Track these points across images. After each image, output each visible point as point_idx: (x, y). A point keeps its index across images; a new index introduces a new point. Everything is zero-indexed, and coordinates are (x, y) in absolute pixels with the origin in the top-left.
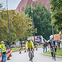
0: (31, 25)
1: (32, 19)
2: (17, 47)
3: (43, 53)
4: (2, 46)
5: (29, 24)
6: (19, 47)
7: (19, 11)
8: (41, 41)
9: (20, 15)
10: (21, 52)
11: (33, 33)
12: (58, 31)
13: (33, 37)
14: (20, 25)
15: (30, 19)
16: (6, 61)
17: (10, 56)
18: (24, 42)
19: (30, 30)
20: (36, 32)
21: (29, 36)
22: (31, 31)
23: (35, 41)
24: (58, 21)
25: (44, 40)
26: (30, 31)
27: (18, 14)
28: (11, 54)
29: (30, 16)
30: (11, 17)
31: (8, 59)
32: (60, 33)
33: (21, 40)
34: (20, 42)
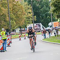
0: (30, 13)
1: (31, 7)
2: (17, 34)
3: (42, 40)
4: (3, 33)
6: (19, 34)
9: (19, 3)
10: (20, 39)
11: (32, 21)
12: (56, 18)
13: (33, 25)
14: (19, 13)
15: (30, 6)
17: (11, 42)
18: (23, 29)
20: (36, 20)
21: (29, 23)
22: (31, 19)
23: (34, 28)
24: (56, 9)
25: (43, 27)
27: (17, 2)
28: (11, 41)
29: (29, 4)
31: (9, 45)
32: (59, 20)
33: (21, 28)
34: (20, 29)
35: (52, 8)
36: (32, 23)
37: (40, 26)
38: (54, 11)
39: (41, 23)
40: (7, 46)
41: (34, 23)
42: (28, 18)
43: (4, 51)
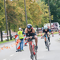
1: (48, 7)
3: (59, 40)
4: (20, 33)
11: (49, 20)
14: (36, 12)
16: (24, 47)
18: (40, 29)
19: (46, 17)
20: (53, 19)
23: (51, 28)
27: (34, 1)
31: (26, 45)
33: (37, 27)
36: (49, 22)
37: (57, 25)
39: (58, 23)
41: (51, 23)
42: (45, 17)
43: (21, 51)
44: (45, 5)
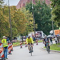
0: (32, 21)
1: (32, 15)
2: (18, 42)
3: (43, 48)
5: (30, 19)
6: (20, 42)
7: (21, 7)
8: (41, 36)
9: (21, 11)
12: (57, 26)
13: (34, 32)
14: (20, 21)
16: (8, 55)
17: (12, 50)
20: (37, 28)
21: (30, 31)
23: (35, 36)
25: (44, 35)
26: (31, 27)
27: (19, 10)
29: (30, 12)
30: (12, 13)
31: (10, 53)
34: (21, 37)
35: (54, 16)
36: (33, 31)
37: (41, 34)
38: (55, 19)
39: (42, 31)
40: (8, 53)
41: (36, 31)
42: (30, 26)
43: (5, 59)
44: (30, 13)
